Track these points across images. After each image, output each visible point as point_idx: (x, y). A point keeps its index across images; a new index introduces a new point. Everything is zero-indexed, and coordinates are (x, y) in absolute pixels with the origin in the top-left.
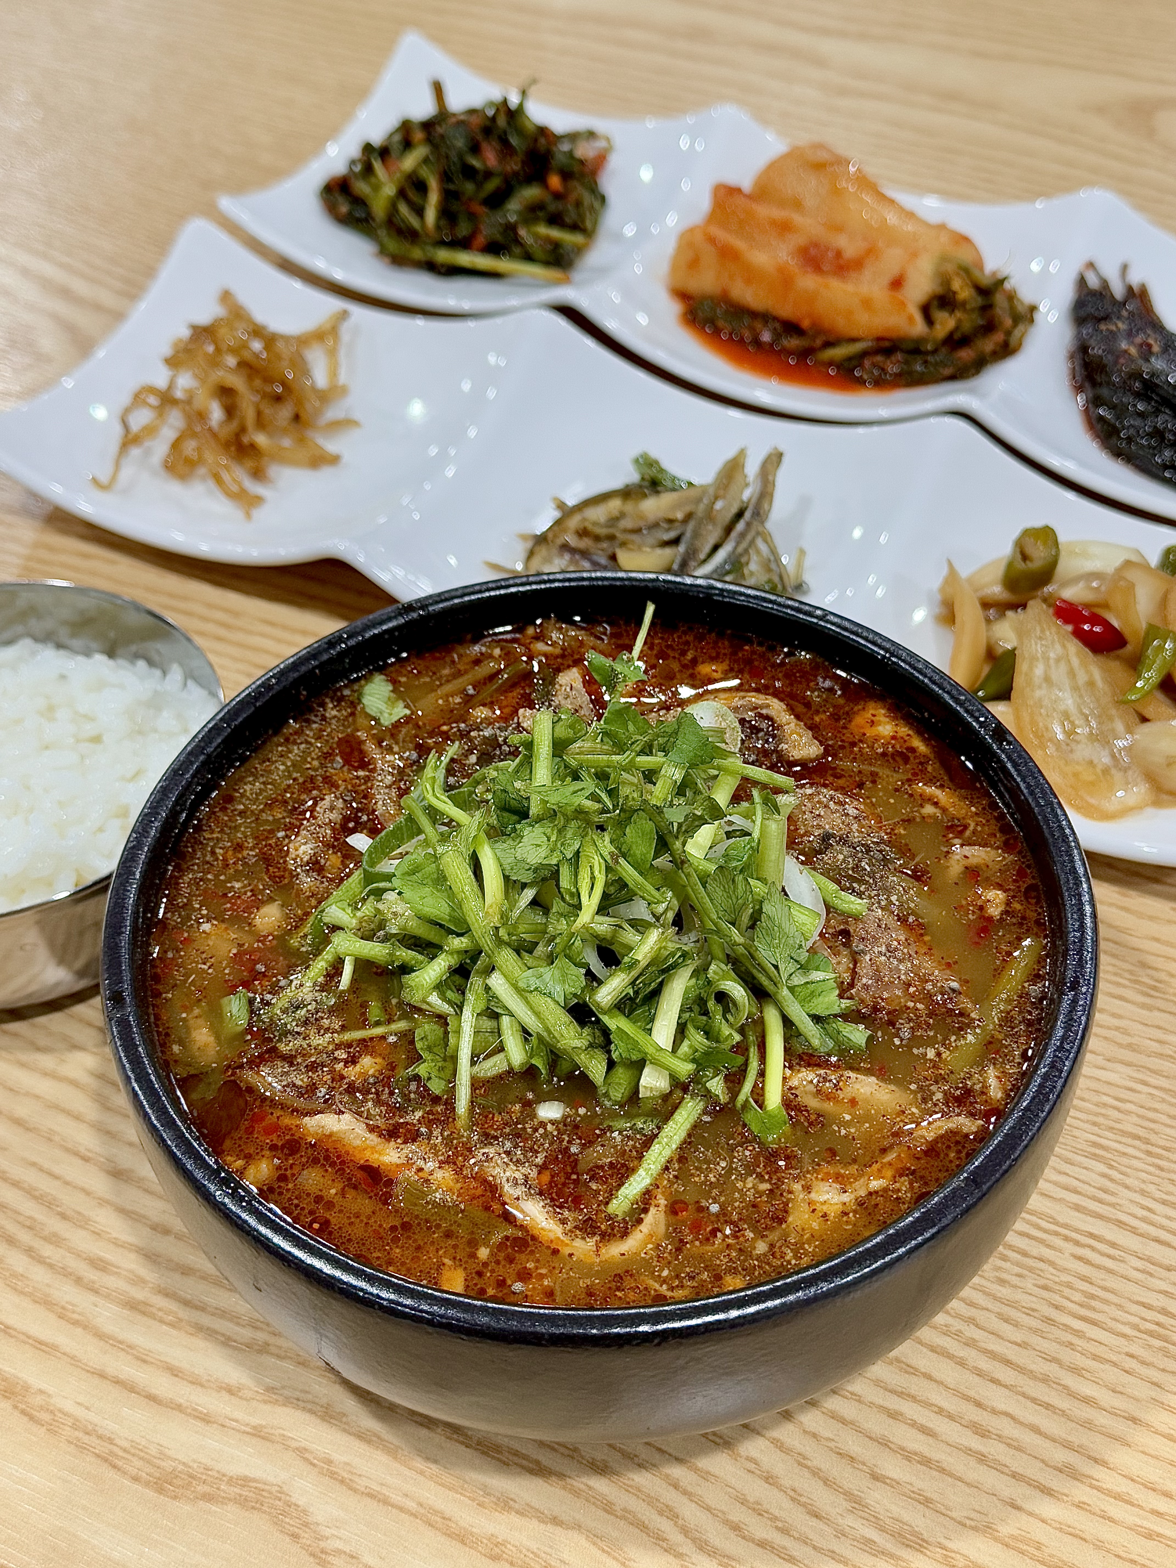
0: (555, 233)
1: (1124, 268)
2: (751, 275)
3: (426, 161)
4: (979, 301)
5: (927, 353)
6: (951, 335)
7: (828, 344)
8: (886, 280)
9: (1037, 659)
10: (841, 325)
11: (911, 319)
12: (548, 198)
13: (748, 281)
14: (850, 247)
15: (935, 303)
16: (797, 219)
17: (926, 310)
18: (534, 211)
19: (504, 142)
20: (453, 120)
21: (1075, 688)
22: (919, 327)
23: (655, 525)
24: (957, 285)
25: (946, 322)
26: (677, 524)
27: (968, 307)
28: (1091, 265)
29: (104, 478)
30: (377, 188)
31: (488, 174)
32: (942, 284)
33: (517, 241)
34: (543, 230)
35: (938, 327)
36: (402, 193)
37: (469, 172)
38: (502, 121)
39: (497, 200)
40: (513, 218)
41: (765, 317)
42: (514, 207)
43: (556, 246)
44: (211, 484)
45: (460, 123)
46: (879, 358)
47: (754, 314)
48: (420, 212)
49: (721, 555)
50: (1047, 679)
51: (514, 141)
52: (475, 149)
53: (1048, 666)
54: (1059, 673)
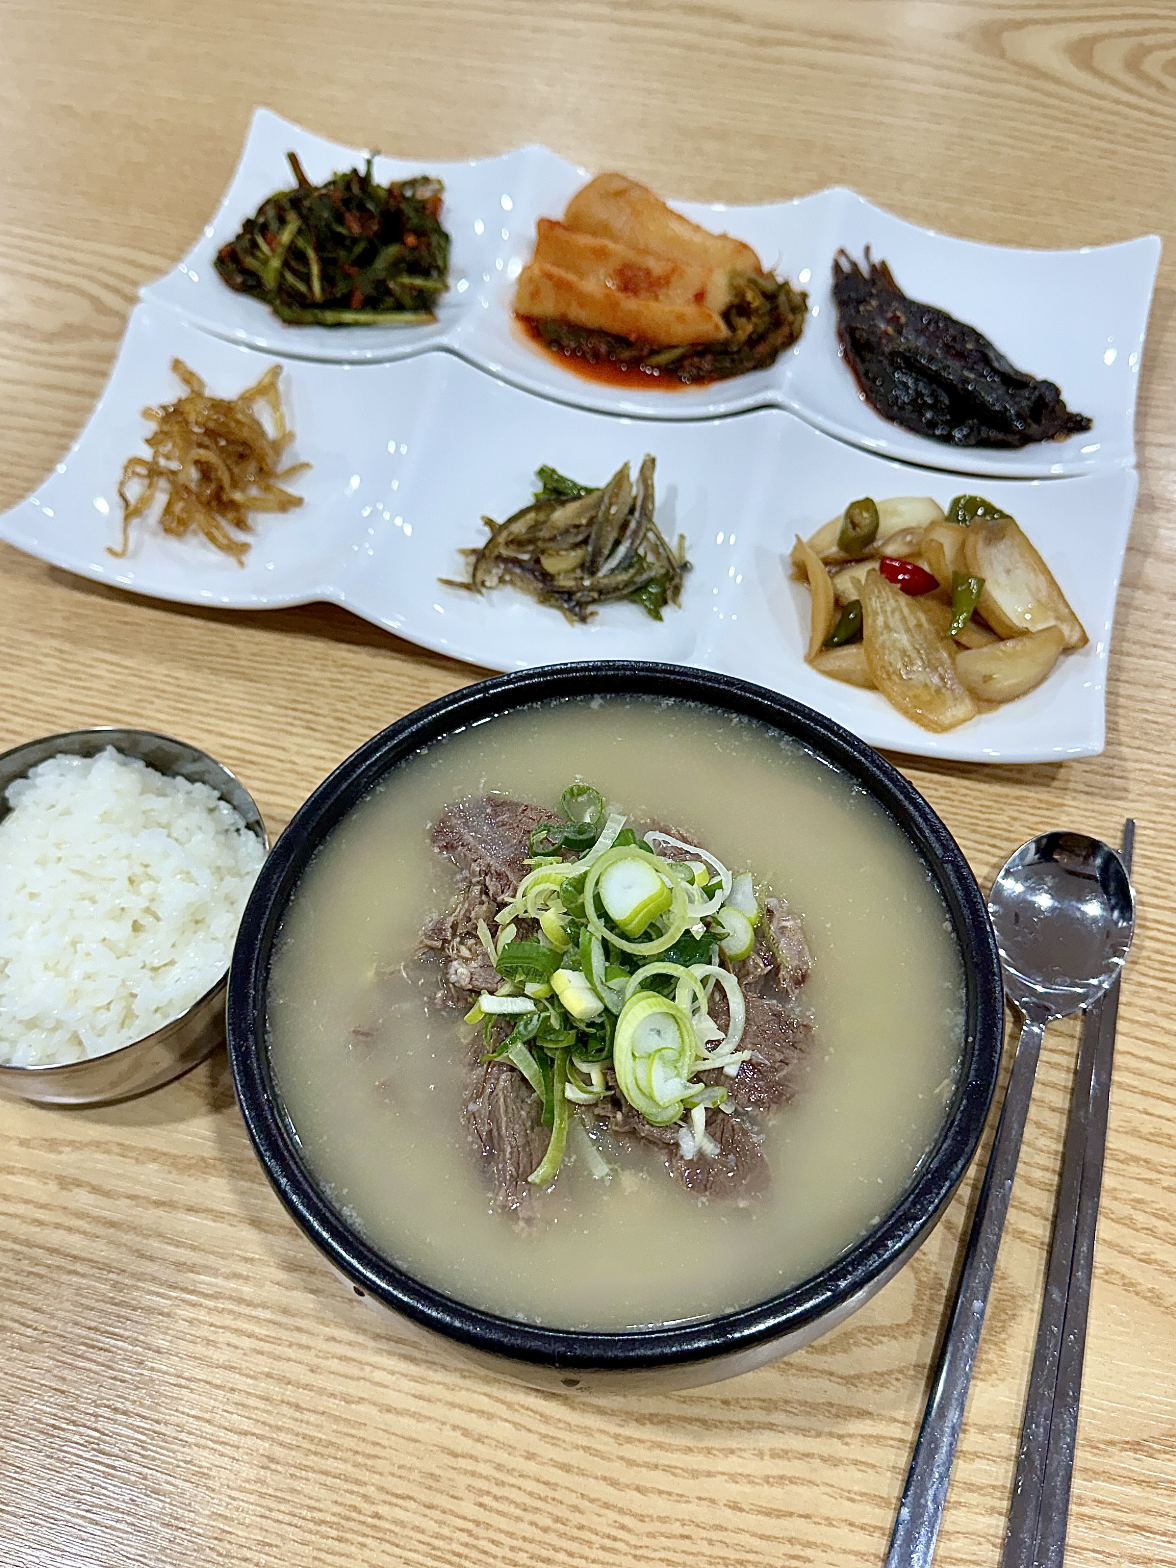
0: (419, 282)
1: (867, 250)
2: (583, 300)
3: (300, 232)
4: (768, 306)
5: (733, 353)
6: (750, 336)
7: (653, 352)
8: (690, 294)
9: (877, 614)
10: (663, 338)
11: (717, 327)
12: (406, 253)
13: (582, 305)
14: (657, 267)
15: (734, 311)
16: (611, 245)
17: (726, 315)
18: (397, 267)
19: (362, 208)
20: (316, 194)
21: (908, 630)
22: (724, 332)
23: (566, 531)
24: (749, 296)
25: (746, 328)
26: (582, 529)
27: (760, 312)
28: (842, 252)
29: (118, 548)
30: (265, 262)
31: (355, 241)
32: (736, 295)
33: (389, 292)
34: (406, 280)
35: (740, 332)
36: (286, 264)
37: (339, 240)
38: (356, 189)
39: (366, 260)
40: (382, 275)
41: (601, 333)
42: (381, 263)
43: (421, 291)
44: (203, 538)
45: (321, 196)
46: (696, 360)
47: (591, 332)
48: (306, 279)
49: (622, 550)
50: (887, 626)
51: (370, 206)
52: (340, 219)
53: (886, 617)
54: (895, 621)
